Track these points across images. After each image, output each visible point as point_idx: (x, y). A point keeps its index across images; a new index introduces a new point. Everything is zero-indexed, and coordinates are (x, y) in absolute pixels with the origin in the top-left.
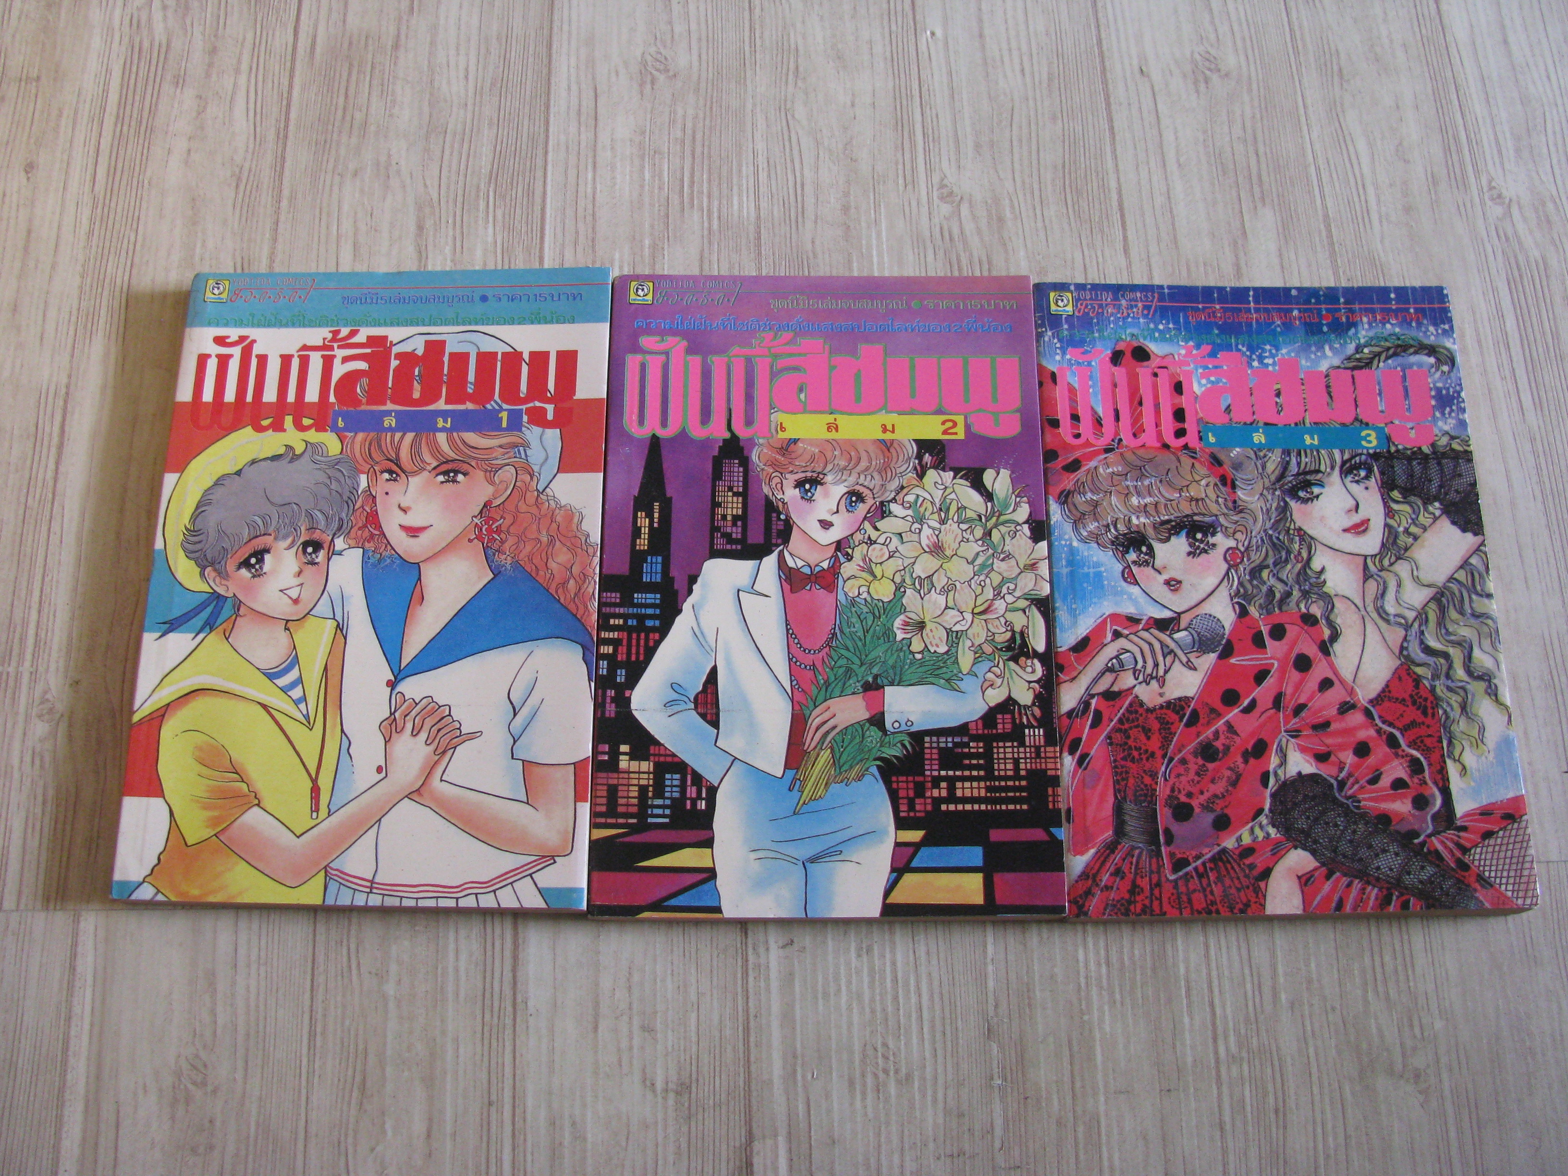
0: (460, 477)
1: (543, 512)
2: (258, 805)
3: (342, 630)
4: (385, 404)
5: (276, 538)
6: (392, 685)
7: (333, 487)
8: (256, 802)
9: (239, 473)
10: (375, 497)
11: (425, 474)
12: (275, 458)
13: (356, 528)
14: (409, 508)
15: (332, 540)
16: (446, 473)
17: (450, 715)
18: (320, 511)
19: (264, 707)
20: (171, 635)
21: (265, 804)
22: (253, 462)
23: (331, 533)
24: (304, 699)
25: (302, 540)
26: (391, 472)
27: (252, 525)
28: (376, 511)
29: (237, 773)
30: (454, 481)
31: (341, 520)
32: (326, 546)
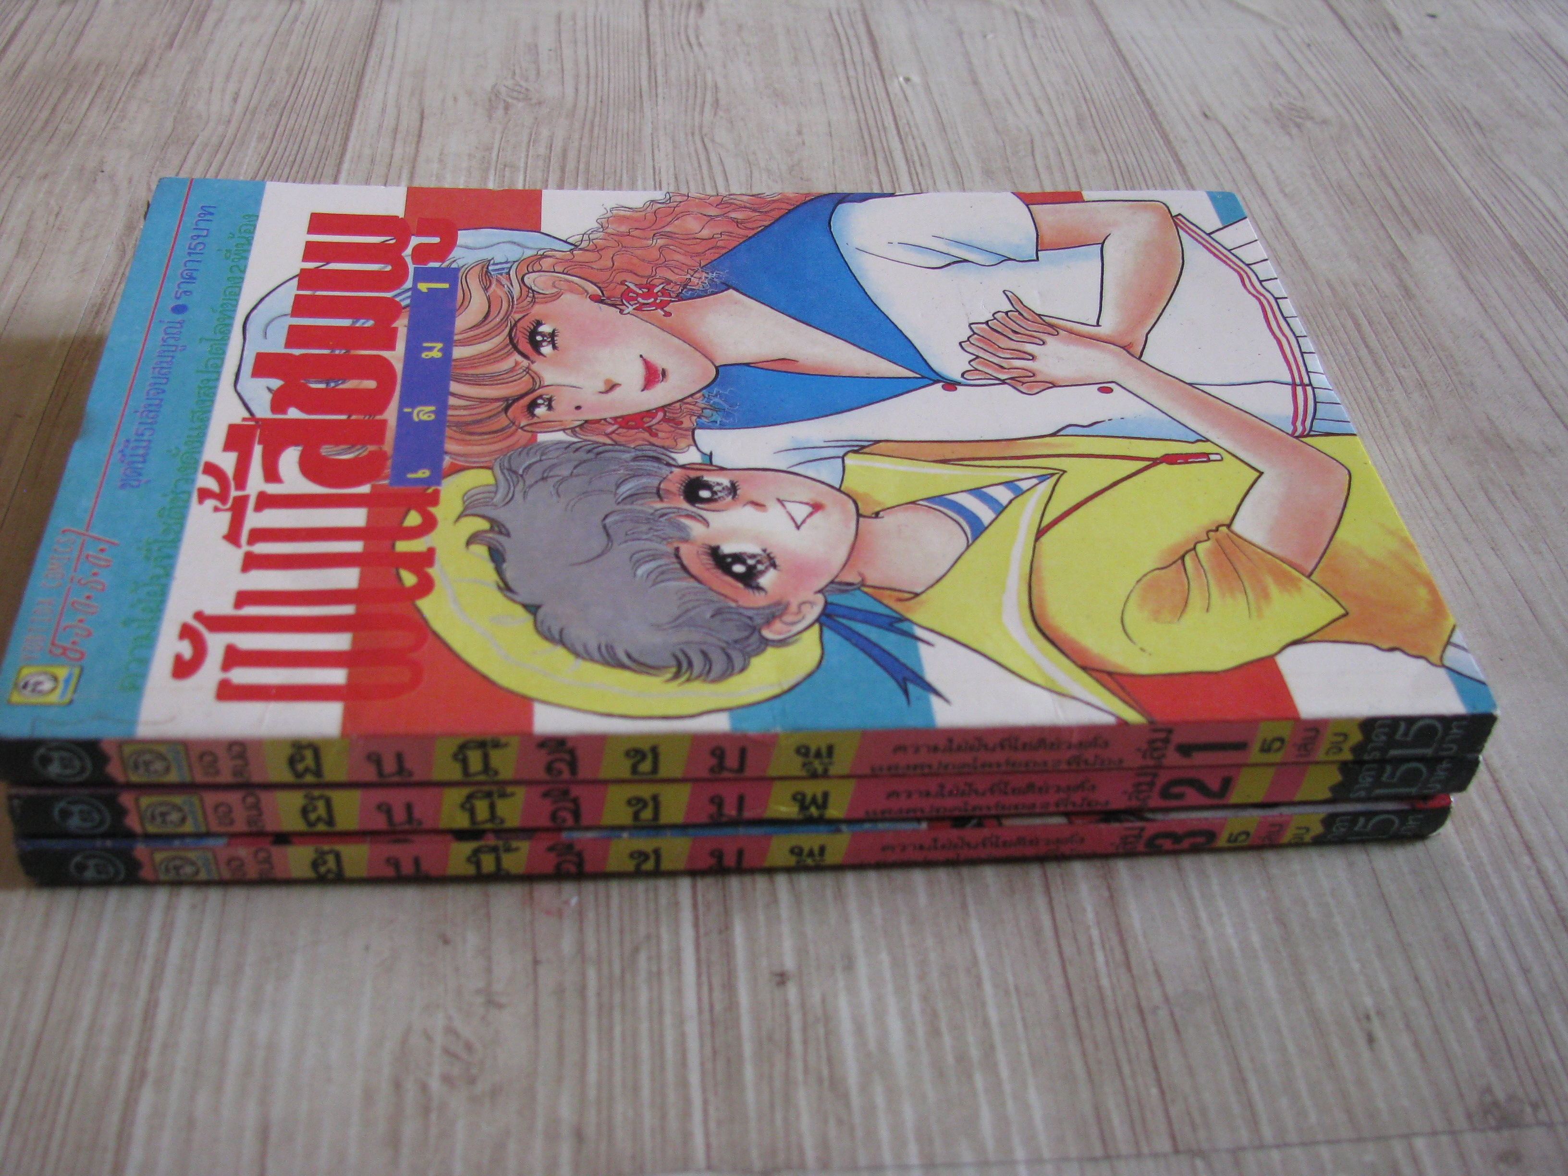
0: (545, 329)
1: (612, 243)
2: (1229, 526)
3: (863, 447)
4: (384, 422)
5: (685, 540)
6: (950, 385)
7: (566, 473)
8: (1224, 529)
9: (532, 609)
10: (586, 422)
11: (535, 367)
12: (497, 556)
13: (653, 440)
14: (607, 381)
15: (683, 467)
16: (536, 347)
17: (987, 323)
18: (618, 486)
19: (1041, 533)
20: (931, 675)
21: (1225, 518)
22: (506, 588)
23: (665, 470)
24: (1009, 484)
25: (686, 506)
26: (533, 405)
27: (660, 575)
28: (615, 419)
29: (1182, 558)
30: (553, 335)
31: (636, 459)
32: (693, 474)
